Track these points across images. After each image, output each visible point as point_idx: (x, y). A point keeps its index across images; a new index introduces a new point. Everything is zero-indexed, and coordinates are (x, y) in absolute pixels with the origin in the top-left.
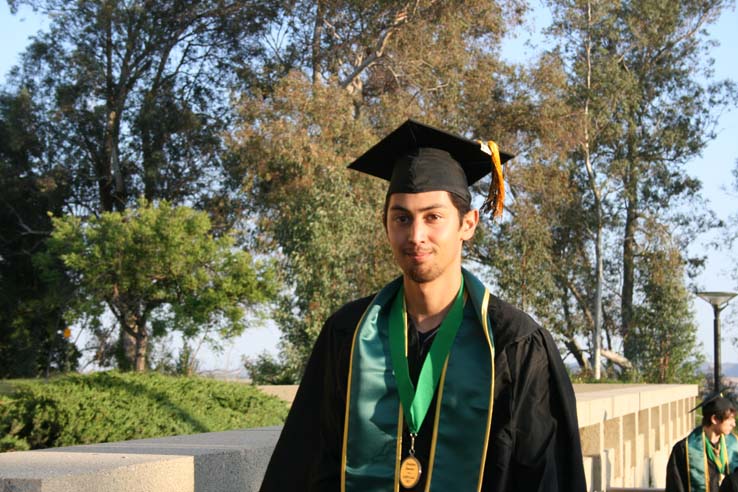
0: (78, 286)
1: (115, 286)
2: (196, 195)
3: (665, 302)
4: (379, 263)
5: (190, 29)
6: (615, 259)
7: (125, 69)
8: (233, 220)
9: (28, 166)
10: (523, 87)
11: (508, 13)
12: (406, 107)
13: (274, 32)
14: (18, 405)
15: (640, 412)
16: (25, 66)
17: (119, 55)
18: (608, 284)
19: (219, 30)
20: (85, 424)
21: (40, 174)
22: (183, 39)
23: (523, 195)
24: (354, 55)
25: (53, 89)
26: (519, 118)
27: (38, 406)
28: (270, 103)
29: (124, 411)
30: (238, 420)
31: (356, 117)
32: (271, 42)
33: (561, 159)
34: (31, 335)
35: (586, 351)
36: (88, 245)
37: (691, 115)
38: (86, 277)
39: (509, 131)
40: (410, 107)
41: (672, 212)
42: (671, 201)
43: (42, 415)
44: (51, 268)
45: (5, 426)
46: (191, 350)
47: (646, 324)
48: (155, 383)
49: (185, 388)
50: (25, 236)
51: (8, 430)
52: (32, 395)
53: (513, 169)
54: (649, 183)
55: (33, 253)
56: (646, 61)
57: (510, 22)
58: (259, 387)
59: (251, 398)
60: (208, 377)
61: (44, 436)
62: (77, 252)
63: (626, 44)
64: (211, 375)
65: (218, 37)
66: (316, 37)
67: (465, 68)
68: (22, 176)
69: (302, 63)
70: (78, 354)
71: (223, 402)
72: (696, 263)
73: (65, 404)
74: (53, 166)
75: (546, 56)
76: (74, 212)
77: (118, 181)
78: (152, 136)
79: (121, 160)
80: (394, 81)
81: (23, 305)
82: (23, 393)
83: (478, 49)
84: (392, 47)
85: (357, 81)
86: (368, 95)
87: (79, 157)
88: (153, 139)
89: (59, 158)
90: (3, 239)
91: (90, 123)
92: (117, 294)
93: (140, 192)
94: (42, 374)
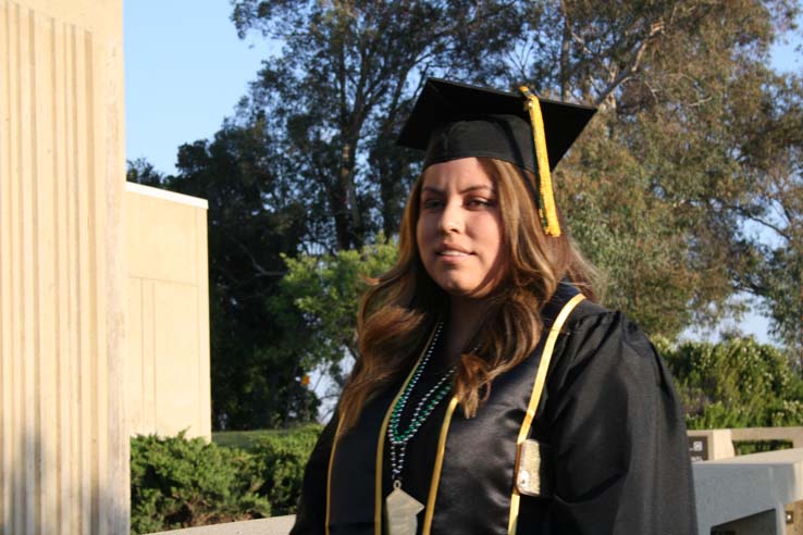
0: (316, 331)
4: (641, 297)
5: (428, 50)
7: (360, 97)
9: (259, 203)
10: (795, 99)
11: (777, 17)
12: (665, 125)
13: (518, 48)
14: (257, 460)
16: (254, 94)
17: (353, 81)
19: (458, 49)
21: (273, 210)
22: (420, 61)
23: (799, 217)
24: (608, 72)
25: (285, 122)
26: (792, 132)
27: (278, 461)
31: (611, 137)
32: (516, 60)
34: (268, 382)
36: (326, 286)
38: (323, 320)
39: (782, 147)
40: (670, 125)
43: (283, 472)
44: (286, 312)
45: (244, 483)
50: (258, 278)
51: (247, 487)
52: (271, 449)
53: (786, 188)
55: (268, 296)
57: (779, 27)
61: (285, 495)
62: (312, 295)
65: (459, 56)
66: (564, 53)
67: (730, 79)
68: (255, 213)
69: (551, 80)
70: (318, 402)
74: (287, 201)
76: (310, 250)
77: (356, 216)
78: (391, 165)
79: (357, 193)
80: (651, 97)
81: (258, 353)
82: (262, 447)
83: (744, 57)
84: (648, 59)
85: (610, 99)
86: (622, 113)
87: (313, 192)
88: (392, 169)
89: (292, 193)
90: (236, 281)
91: (325, 155)
93: (379, 227)
94: (281, 425)
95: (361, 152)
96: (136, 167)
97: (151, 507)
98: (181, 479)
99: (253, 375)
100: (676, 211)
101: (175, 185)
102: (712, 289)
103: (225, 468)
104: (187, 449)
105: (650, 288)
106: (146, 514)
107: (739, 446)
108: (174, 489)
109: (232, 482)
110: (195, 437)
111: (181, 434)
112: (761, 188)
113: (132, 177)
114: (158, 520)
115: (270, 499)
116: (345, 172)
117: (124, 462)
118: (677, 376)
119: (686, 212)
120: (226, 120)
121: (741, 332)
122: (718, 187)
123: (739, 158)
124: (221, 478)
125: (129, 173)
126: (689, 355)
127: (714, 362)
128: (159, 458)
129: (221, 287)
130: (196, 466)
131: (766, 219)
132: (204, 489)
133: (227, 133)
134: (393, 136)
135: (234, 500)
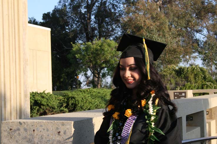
0: (80, 64)
1: (91, 64)
2: (114, 36)
4: (168, 54)
7: (92, 0)
9: (65, 29)
12: (175, 8)
14: (64, 99)
20: (84, 104)
21: (69, 31)
23: (212, 33)
25: (72, 7)
26: (210, 9)
27: (70, 99)
28: (134, 8)
29: (94, 100)
31: (160, 11)
34: (67, 78)
36: (83, 52)
38: (82, 61)
39: (207, 13)
43: (71, 101)
44: (72, 58)
45: (61, 105)
48: (103, 92)
50: (65, 50)
51: (62, 106)
52: (68, 96)
53: (208, 25)
55: (68, 54)
61: (72, 108)
62: (80, 54)
68: (63, 32)
70: (81, 83)
73: (78, 98)
74: (72, 29)
77: (91, 33)
78: (101, 19)
79: (92, 27)
81: (65, 69)
82: (66, 95)
85: (160, 1)
86: (163, 5)
87: (79, 26)
89: (74, 27)
90: (59, 51)
91: (83, 16)
92: (91, 65)
93: (97, 36)
94: (71, 89)
95: (92, 16)
96: (31, 20)
97: (36, 111)
98: (44, 104)
99: (63, 76)
100: (178, 31)
101: (42, 24)
102: (188, 52)
103: (56, 101)
104: (45, 96)
105: (170, 52)
106: (35, 113)
107: (194, 94)
108: (42, 106)
109: (58, 104)
110: (48, 92)
111: (44, 92)
112: (201, 25)
113: (30, 22)
114: (38, 114)
115: (68, 109)
116: (88, 21)
117: (28, 99)
118: (178, 76)
119: (181, 31)
120: (55, 6)
121: (195, 64)
122: (189, 25)
123: (195, 17)
124: (55, 103)
125: (29, 21)
126: (181, 70)
127: (188, 72)
128: (38, 98)
129: (55, 52)
130: (48, 100)
131: (202, 33)
132: (50, 106)
133: (55, 10)
134: (101, 11)
135: (58, 109)
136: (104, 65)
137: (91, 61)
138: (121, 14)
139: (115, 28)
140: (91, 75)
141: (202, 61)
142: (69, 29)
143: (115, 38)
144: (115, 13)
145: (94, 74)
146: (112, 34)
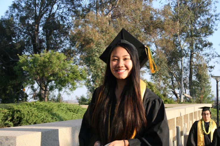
0: (27, 76)
1: (38, 76)
2: (62, 49)
3: (202, 79)
6: (187, 66)
7: (40, 11)
8: (73, 56)
9: (11, 40)
10: (159, 16)
14: (9, 112)
15: (194, 112)
16: (10, 10)
17: (39, 7)
18: (185, 74)
20: (29, 117)
21: (15, 42)
22: (57, 2)
23: (159, 48)
24: (109, 7)
25: (19, 18)
26: (158, 25)
27: (15, 112)
28: (84, 21)
29: (41, 113)
30: (75, 116)
31: (109, 25)
32: (84, 3)
33: (171, 37)
34: (13, 90)
35: (178, 94)
36: (30, 64)
37: (209, 23)
38: (29, 73)
39: (155, 29)
40: (125, 22)
41: (204, 52)
42: (204, 49)
43: (17, 115)
44: (19, 70)
46: (61, 94)
47: (196, 86)
48: (50, 105)
49: (59, 106)
50: (11, 61)
51: (7, 119)
52: (14, 109)
53: (156, 40)
54: (197, 44)
55: (14, 66)
56: (196, 7)
58: (81, 106)
59: (79, 109)
60: (66, 102)
61: (17, 122)
62: (26, 66)
63: (190, 2)
64: (67, 102)
65: (68, 1)
66: (97, 1)
67: (141, 10)
68: (10, 43)
69: (93, 8)
70: (27, 96)
71: (70, 110)
72: (211, 67)
73: (23, 111)
74: (19, 40)
75: (166, 6)
76: (26, 54)
77: (39, 44)
79: (39, 38)
80: (120, 14)
81: (11, 82)
82: (11, 108)
83: (146, 4)
84: (120, 4)
85: (109, 14)
86: (113, 18)
87: (27, 38)
88: (49, 32)
89: (21, 38)
90: (4, 62)
91: (30, 27)
92: (38, 78)
93: (45, 48)
94: (17, 102)
95: (40, 27)
99: (9, 88)
109: (2, 118)
112: (149, 39)
115: (13, 122)
116: (36, 32)
120: (2, 16)
121: (143, 78)
123: (144, 31)
129: (0, 63)
133: (2, 20)
134: (49, 23)
135: (3, 123)
136: (52, 78)
137: (38, 74)
138: (70, 26)
139: (64, 40)
140: (38, 88)
141: (150, 76)
142: (16, 40)
143: (64, 51)
144: (64, 26)
145: (40, 87)
146: (61, 47)
